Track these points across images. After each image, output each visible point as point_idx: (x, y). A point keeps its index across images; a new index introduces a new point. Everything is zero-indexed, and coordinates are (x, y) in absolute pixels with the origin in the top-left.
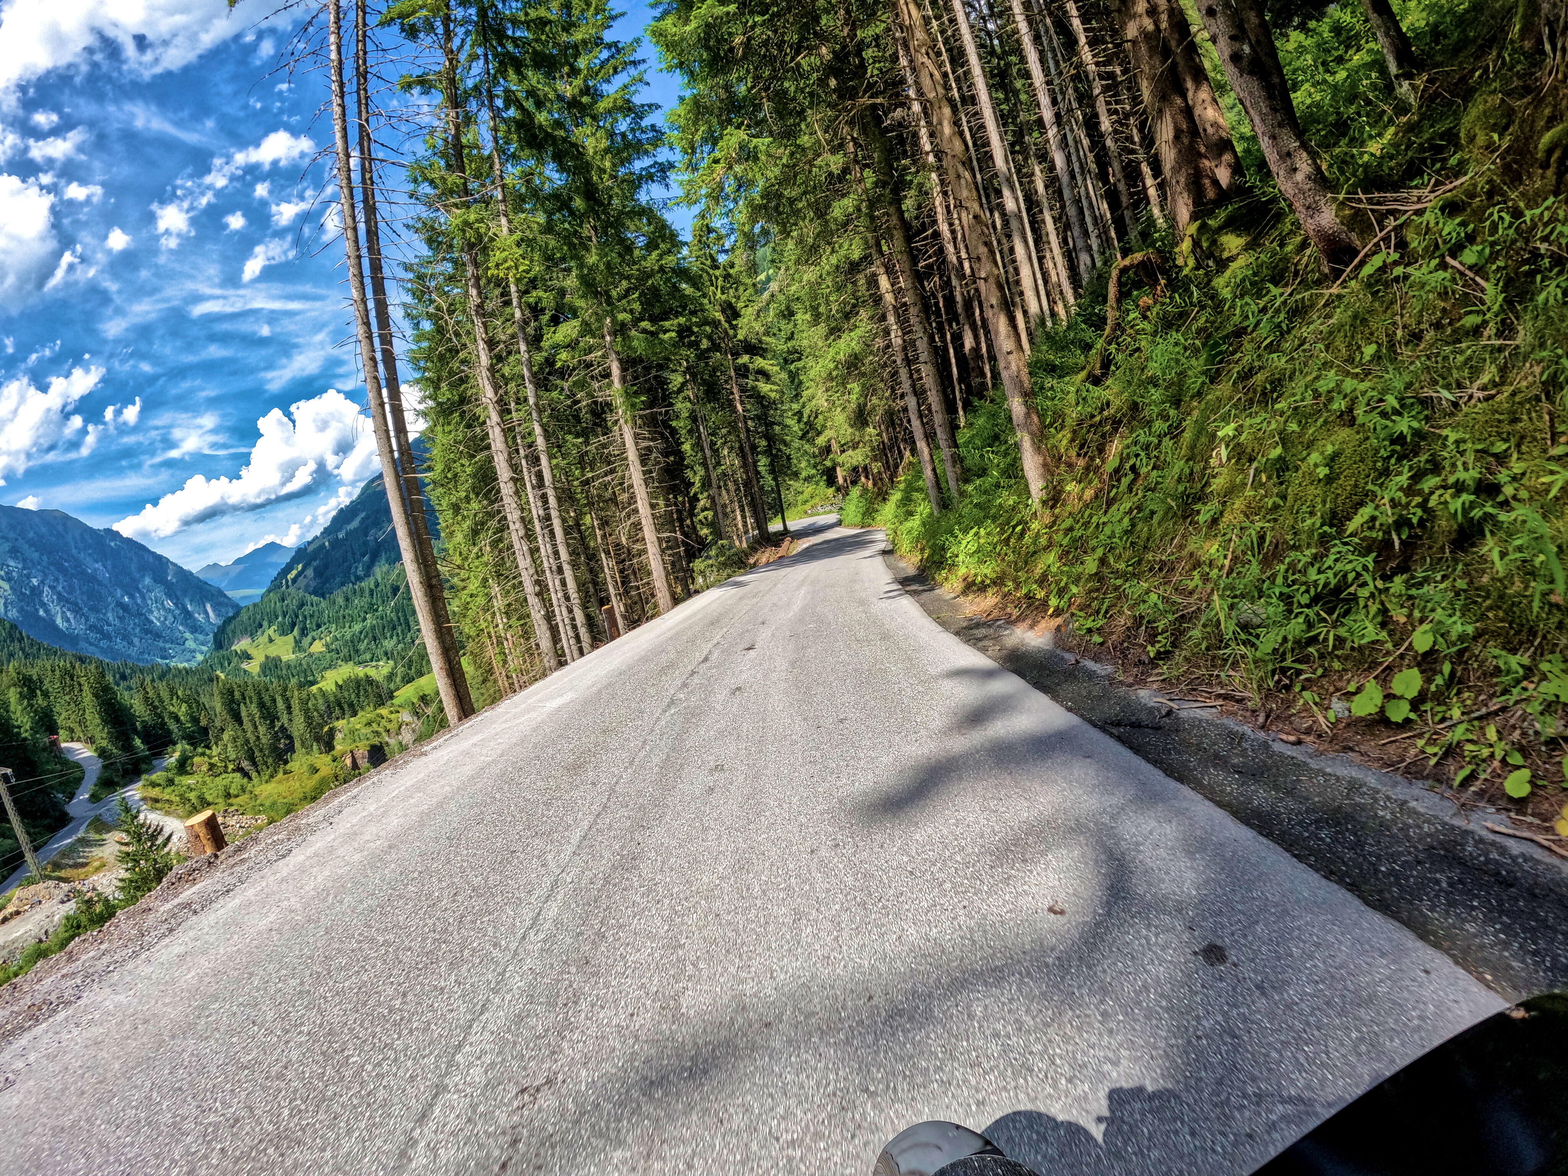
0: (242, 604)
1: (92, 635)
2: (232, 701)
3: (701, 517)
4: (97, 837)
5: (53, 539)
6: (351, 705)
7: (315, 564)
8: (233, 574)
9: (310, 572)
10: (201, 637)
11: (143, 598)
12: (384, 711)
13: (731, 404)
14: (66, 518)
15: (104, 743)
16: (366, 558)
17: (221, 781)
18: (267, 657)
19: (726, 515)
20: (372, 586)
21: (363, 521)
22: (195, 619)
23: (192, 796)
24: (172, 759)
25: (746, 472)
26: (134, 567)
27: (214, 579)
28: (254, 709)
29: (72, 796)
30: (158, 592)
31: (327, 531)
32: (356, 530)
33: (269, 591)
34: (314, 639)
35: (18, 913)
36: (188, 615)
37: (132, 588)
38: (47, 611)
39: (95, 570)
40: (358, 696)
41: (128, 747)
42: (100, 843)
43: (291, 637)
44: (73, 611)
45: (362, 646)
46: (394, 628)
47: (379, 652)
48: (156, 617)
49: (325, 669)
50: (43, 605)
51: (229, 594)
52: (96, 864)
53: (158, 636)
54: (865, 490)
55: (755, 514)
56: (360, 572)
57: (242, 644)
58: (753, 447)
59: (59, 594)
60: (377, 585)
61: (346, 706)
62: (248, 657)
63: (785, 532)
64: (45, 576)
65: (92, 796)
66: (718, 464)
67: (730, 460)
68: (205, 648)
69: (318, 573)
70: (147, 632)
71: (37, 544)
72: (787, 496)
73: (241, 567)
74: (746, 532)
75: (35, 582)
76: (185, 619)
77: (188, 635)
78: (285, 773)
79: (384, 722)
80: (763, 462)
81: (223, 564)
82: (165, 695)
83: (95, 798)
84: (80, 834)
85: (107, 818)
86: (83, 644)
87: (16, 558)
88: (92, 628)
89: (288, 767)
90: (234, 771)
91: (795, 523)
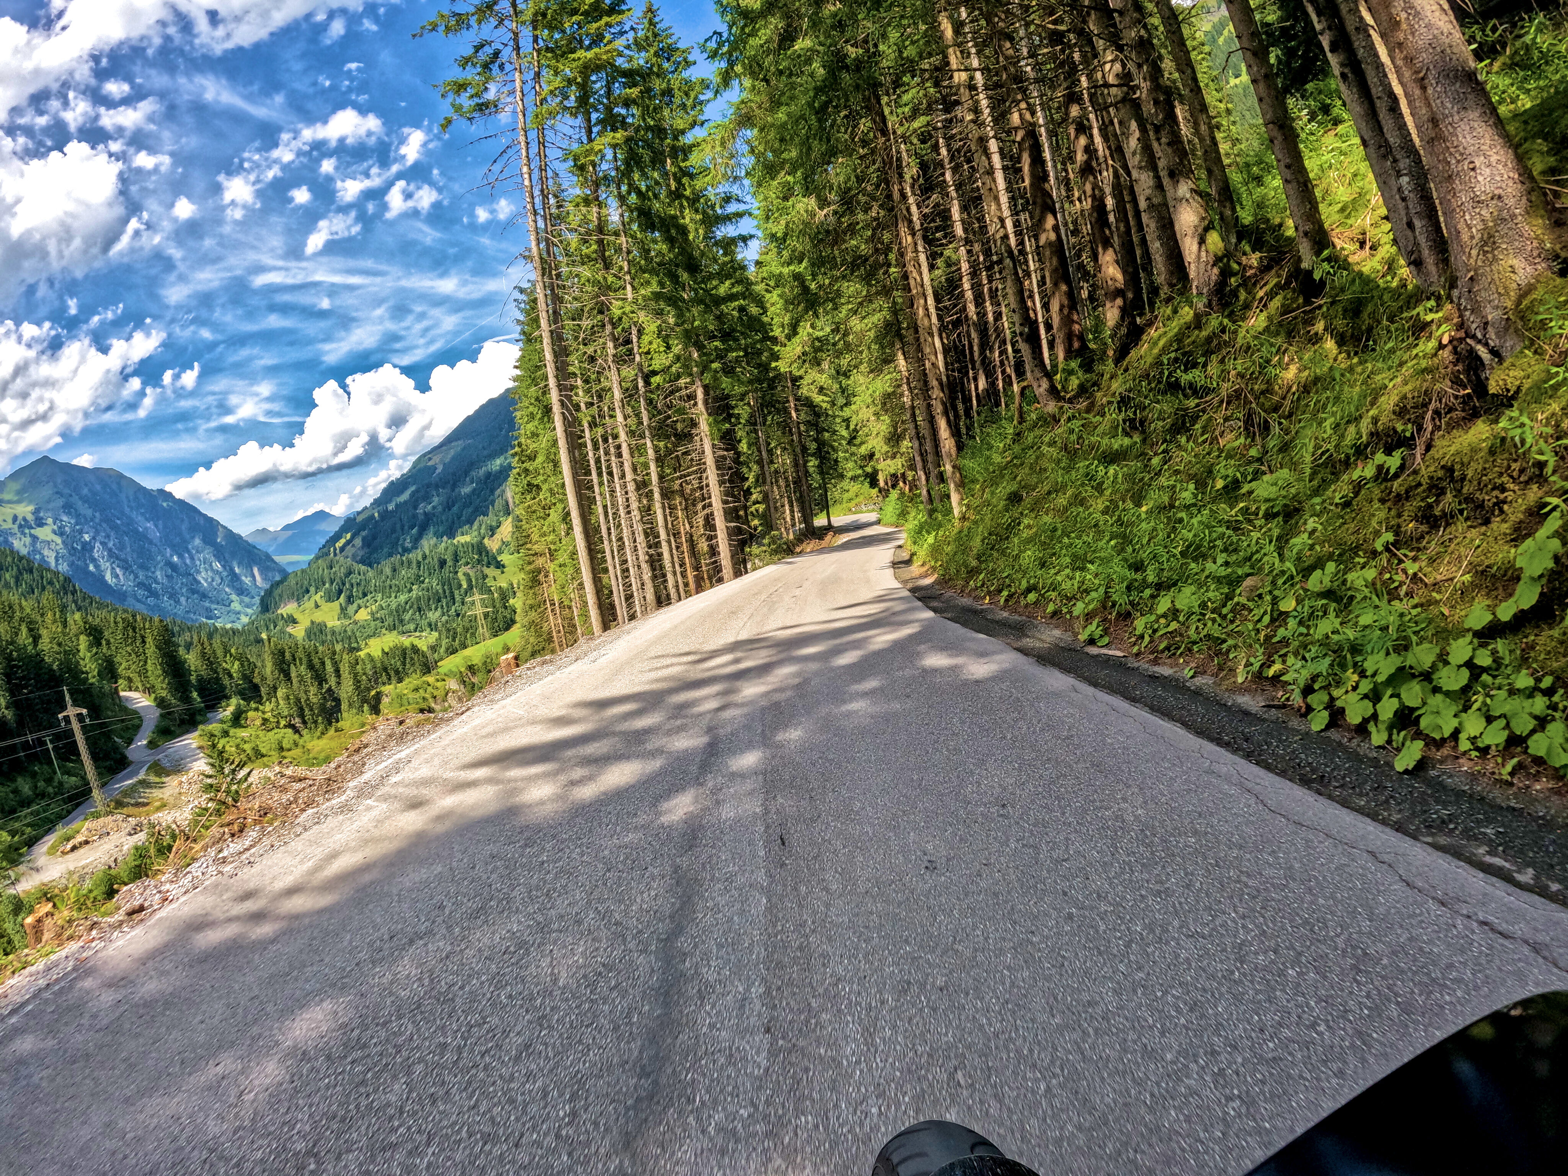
0: (290, 570)
1: (141, 592)
2: (283, 661)
3: (753, 509)
4: (157, 780)
5: (107, 497)
6: (397, 672)
7: (364, 533)
8: (281, 540)
9: (358, 542)
10: (247, 599)
11: (192, 558)
12: (430, 679)
13: (786, 411)
14: (121, 476)
15: (164, 694)
16: (415, 531)
17: (273, 736)
18: (312, 622)
19: (776, 508)
20: (420, 558)
21: (413, 494)
22: (241, 582)
23: (247, 747)
24: (227, 711)
25: (797, 472)
26: (184, 527)
27: (261, 544)
28: (303, 669)
29: (130, 742)
30: (207, 554)
31: (377, 502)
32: (405, 502)
33: (317, 558)
34: (359, 607)
35: (87, 842)
36: (235, 577)
37: (181, 548)
38: (97, 567)
39: (146, 528)
40: (404, 664)
41: (186, 699)
42: (161, 786)
43: (337, 603)
44: (122, 568)
45: (407, 617)
46: (439, 601)
47: (424, 623)
48: (203, 578)
49: (369, 637)
50: (94, 560)
51: (277, 558)
52: (157, 804)
53: (204, 596)
54: (902, 494)
55: (802, 510)
56: (408, 545)
57: (288, 609)
58: (804, 449)
59: (110, 550)
60: (425, 557)
61: (392, 673)
62: (294, 621)
63: (829, 528)
64: (97, 532)
65: (150, 742)
66: (772, 462)
67: (784, 460)
68: (250, 611)
69: (367, 543)
70: (193, 592)
71: (93, 502)
72: (834, 493)
73: (290, 533)
74: (793, 525)
75: (87, 537)
76: (232, 581)
77: (234, 597)
78: (337, 730)
79: (430, 689)
80: (813, 463)
81: (271, 529)
82: (220, 653)
83: (152, 745)
84: (141, 776)
85: (166, 763)
86: (130, 601)
87: (69, 514)
88: (140, 585)
89: (339, 725)
90: (285, 727)
91: (838, 520)
